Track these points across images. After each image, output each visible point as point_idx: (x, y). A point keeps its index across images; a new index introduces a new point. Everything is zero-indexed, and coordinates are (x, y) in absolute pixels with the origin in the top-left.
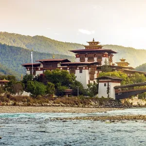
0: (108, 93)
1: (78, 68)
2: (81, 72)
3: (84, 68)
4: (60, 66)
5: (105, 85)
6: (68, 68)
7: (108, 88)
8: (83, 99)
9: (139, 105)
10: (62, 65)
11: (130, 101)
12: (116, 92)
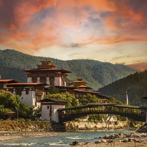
0: (50, 116)
1: (24, 89)
2: (27, 93)
3: (30, 89)
4: (6, 87)
5: (48, 108)
6: (14, 90)
7: (51, 111)
8: (22, 122)
9: (86, 127)
10: (8, 86)
11: (76, 124)
12: (59, 115)
